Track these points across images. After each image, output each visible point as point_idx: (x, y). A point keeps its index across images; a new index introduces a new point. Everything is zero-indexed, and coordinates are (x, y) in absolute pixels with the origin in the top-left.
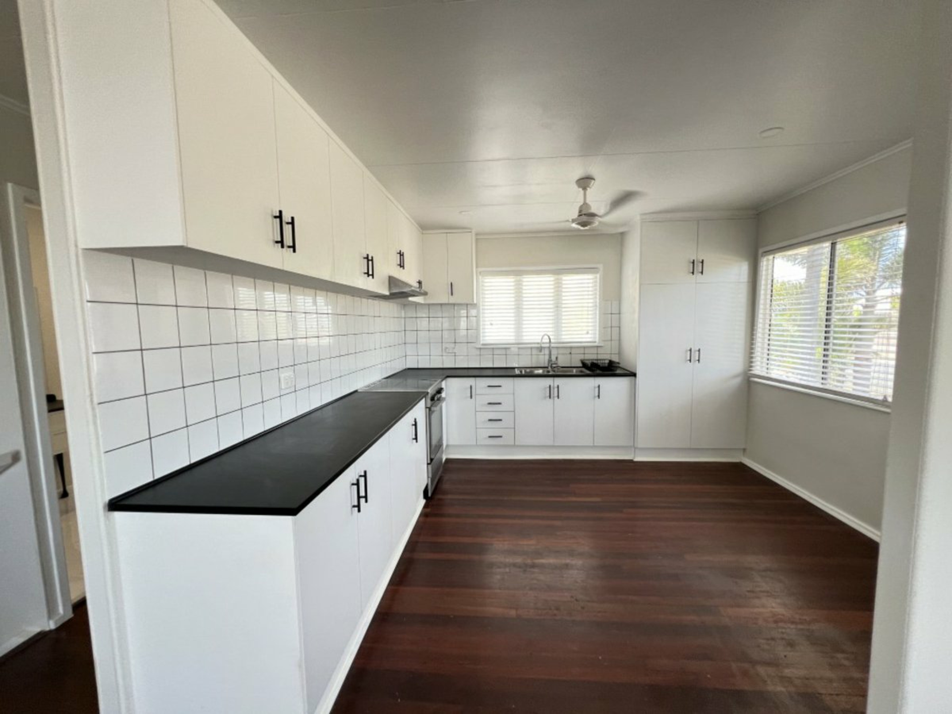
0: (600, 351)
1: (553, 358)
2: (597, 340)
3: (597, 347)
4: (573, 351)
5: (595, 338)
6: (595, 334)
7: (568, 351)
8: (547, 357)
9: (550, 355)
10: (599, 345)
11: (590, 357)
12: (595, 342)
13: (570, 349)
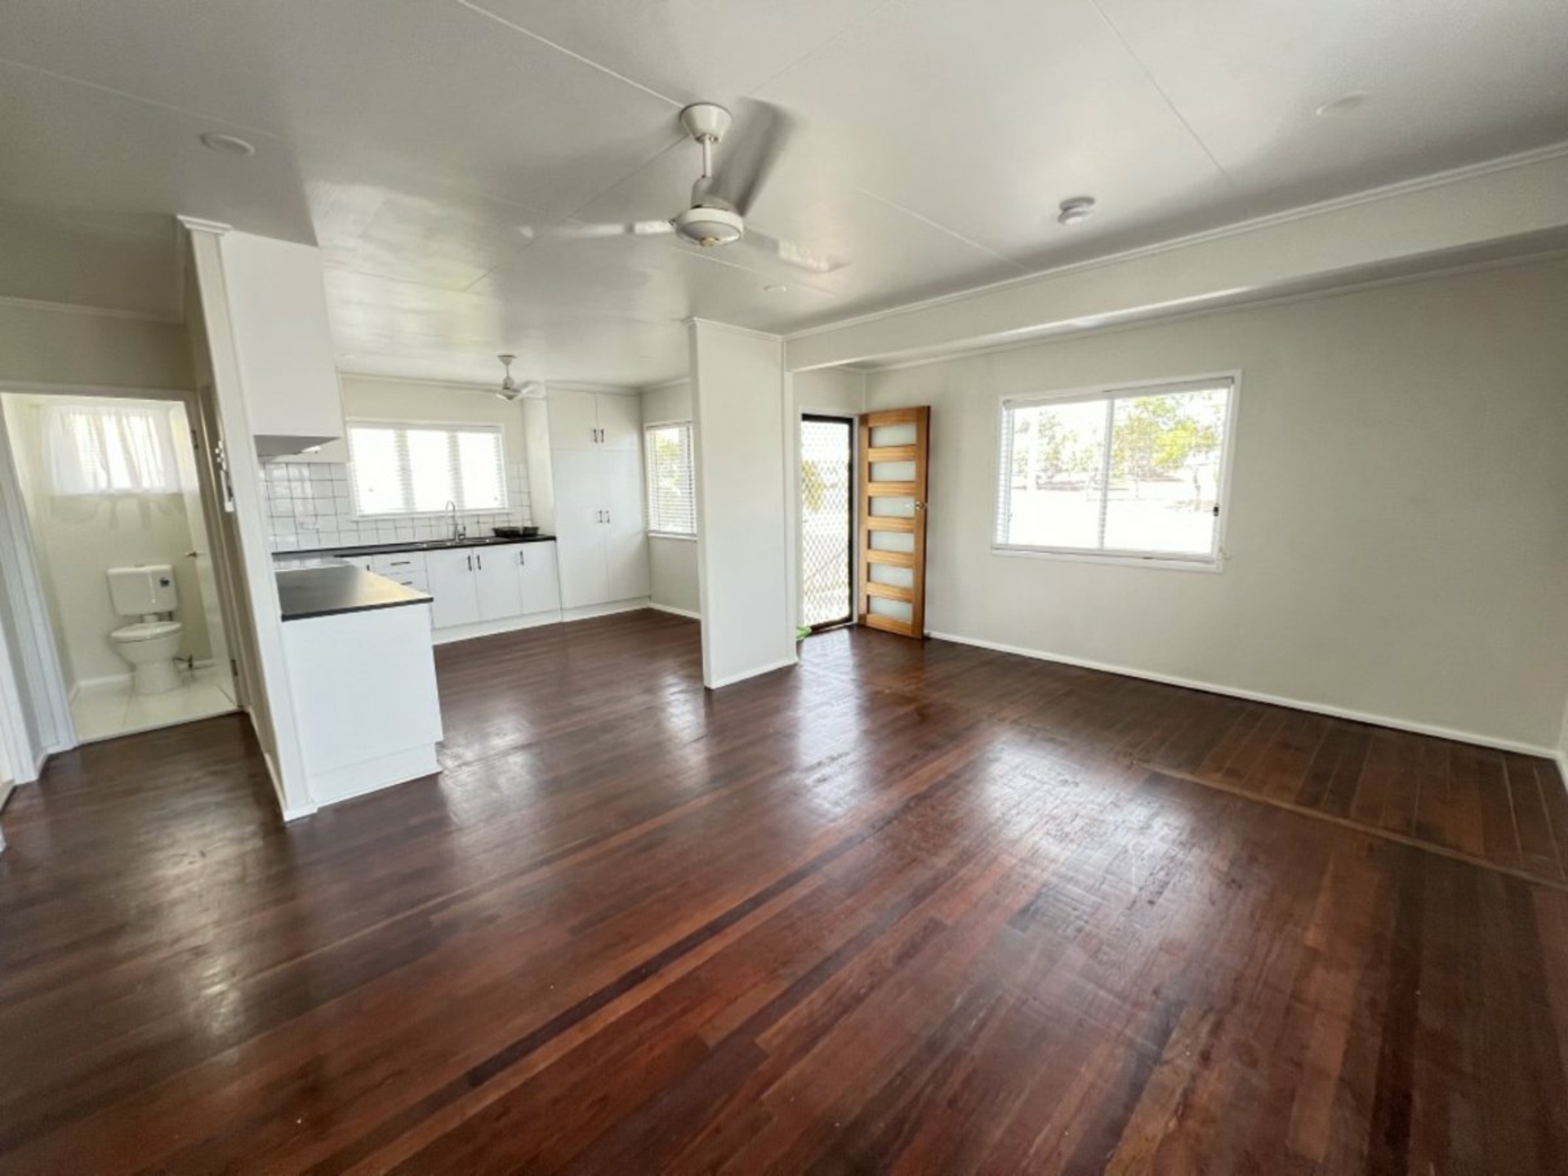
0: (511, 518)
1: (460, 529)
2: (507, 506)
3: (508, 514)
4: (481, 520)
5: (504, 504)
6: (503, 500)
7: (475, 519)
8: (451, 529)
9: (456, 526)
10: (509, 511)
11: (502, 524)
12: (504, 509)
13: (477, 517)
